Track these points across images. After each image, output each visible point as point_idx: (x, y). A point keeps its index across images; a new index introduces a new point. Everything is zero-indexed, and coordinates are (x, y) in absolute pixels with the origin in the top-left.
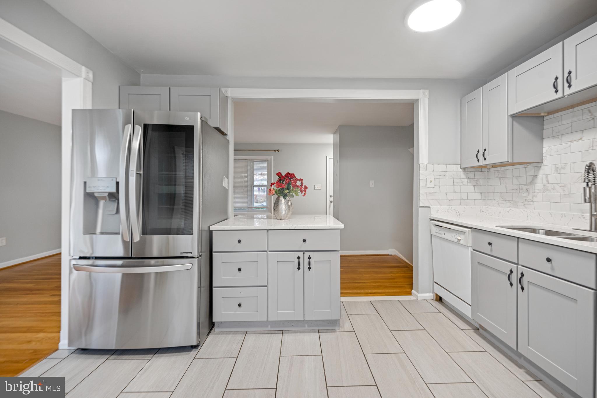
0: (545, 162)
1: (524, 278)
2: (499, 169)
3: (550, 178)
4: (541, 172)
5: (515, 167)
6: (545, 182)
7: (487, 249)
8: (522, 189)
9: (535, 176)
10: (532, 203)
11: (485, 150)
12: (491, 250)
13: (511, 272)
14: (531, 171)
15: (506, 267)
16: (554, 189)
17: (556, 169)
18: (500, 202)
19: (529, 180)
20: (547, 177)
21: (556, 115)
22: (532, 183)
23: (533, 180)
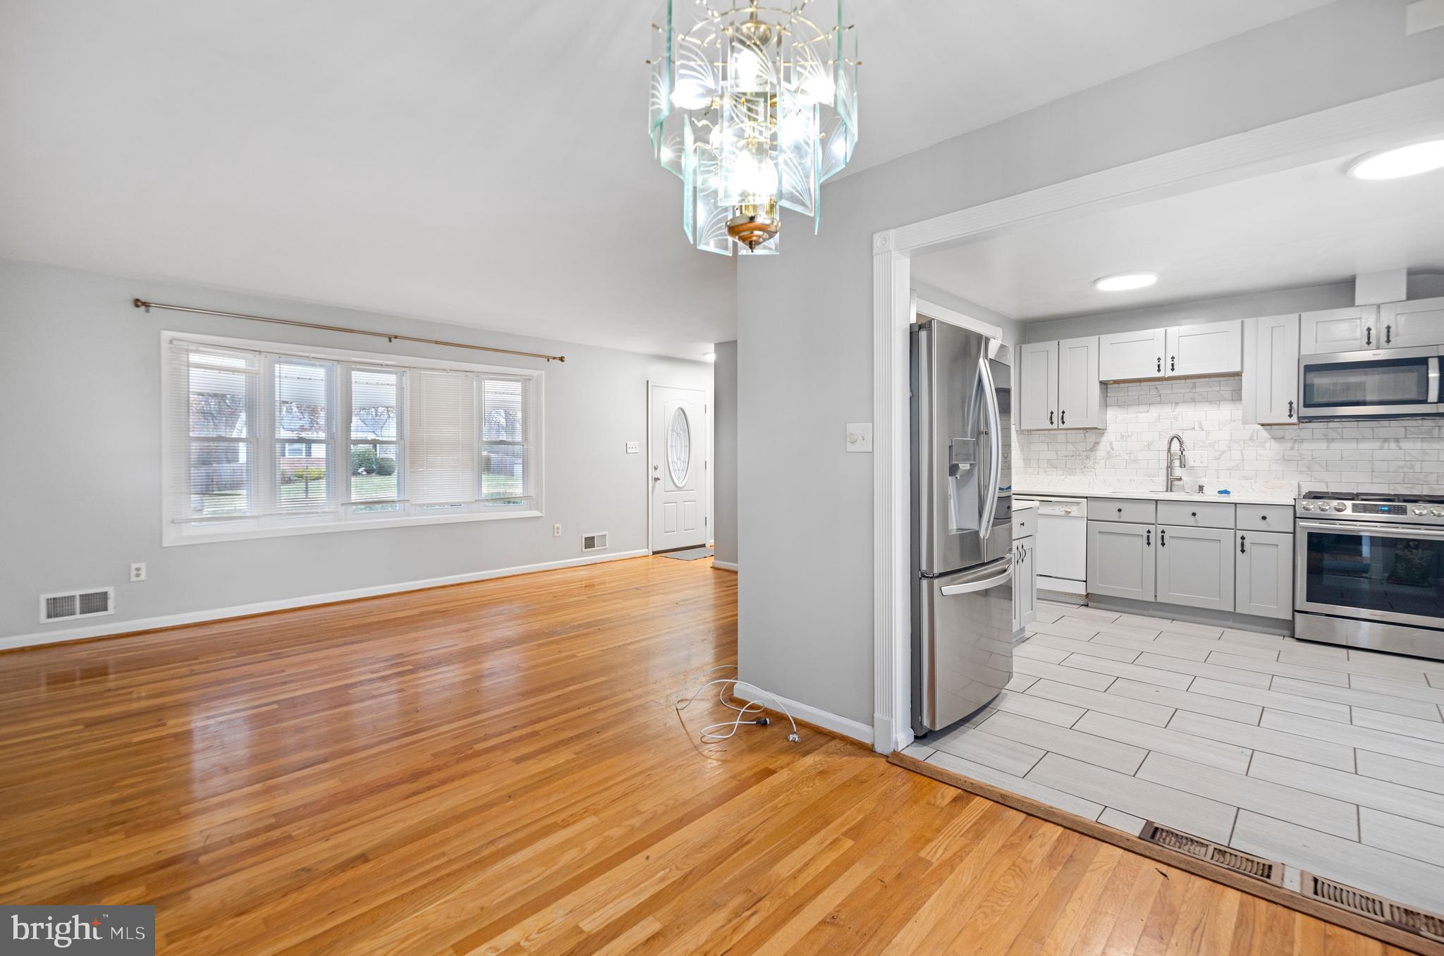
0: (1109, 430)
1: (1165, 535)
2: (1047, 432)
3: (1115, 445)
4: (1104, 439)
5: (1069, 432)
6: (1108, 448)
7: (1115, 516)
8: (1079, 455)
9: (1097, 443)
10: (1093, 470)
11: (1063, 412)
12: (1120, 517)
13: (1149, 532)
14: (1091, 438)
15: (1142, 530)
16: (1119, 455)
17: (1122, 436)
18: (1047, 469)
19: (1090, 446)
20: (1111, 444)
21: (1121, 385)
22: (1093, 449)
23: (1094, 446)
